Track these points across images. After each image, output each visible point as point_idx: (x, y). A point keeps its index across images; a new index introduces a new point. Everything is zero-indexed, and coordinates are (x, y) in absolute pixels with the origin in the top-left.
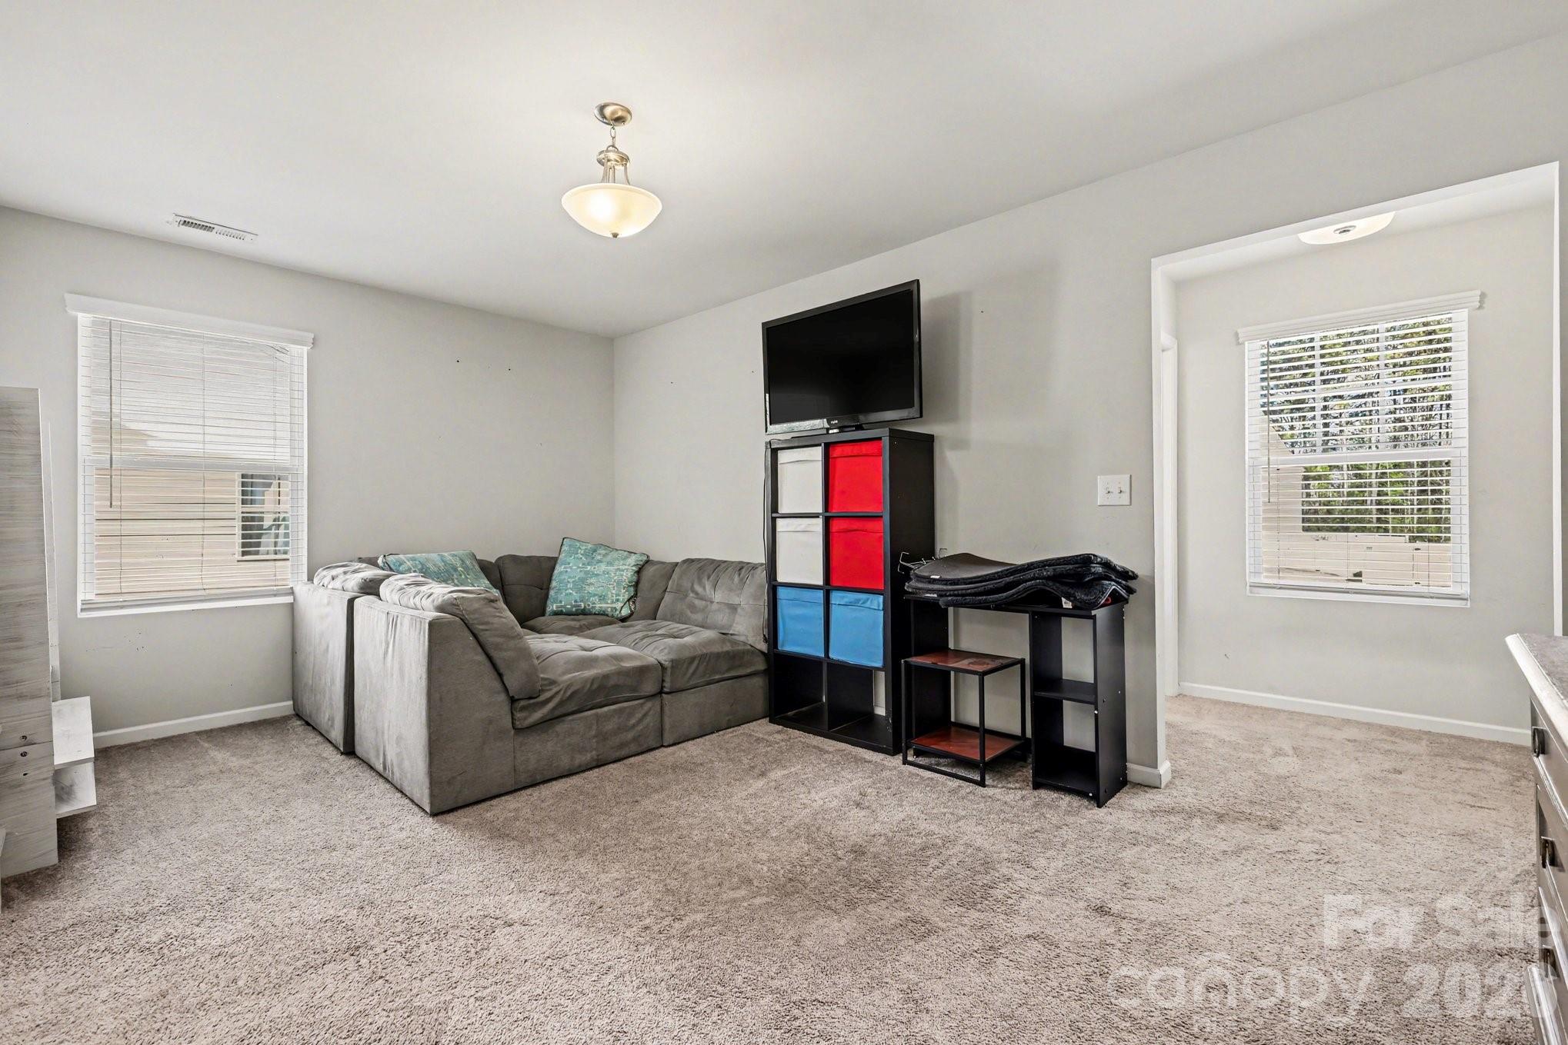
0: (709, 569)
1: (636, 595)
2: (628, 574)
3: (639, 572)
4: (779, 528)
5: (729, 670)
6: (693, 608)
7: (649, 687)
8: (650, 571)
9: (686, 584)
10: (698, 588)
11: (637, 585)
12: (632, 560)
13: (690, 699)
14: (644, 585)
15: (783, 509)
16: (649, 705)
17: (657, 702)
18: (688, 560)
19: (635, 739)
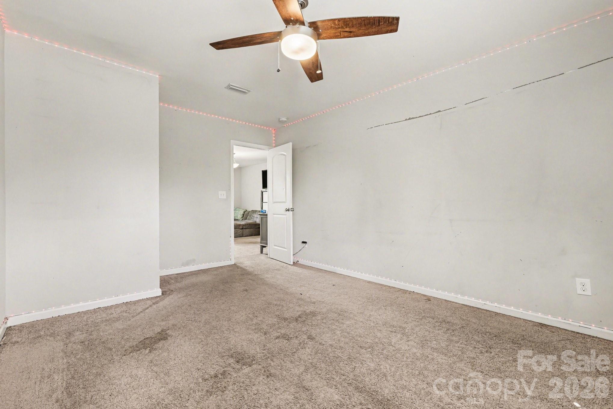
0: (254, 212)
1: (243, 217)
2: (242, 212)
3: (244, 213)
4: (263, 204)
5: (255, 226)
6: (252, 218)
7: (241, 227)
8: (246, 212)
9: (251, 214)
10: (253, 215)
11: (243, 215)
12: (244, 210)
13: (247, 230)
14: (244, 215)
15: (264, 201)
16: (241, 230)
17: (242, 230)
18: (253, 210)
19: (239, 235)
